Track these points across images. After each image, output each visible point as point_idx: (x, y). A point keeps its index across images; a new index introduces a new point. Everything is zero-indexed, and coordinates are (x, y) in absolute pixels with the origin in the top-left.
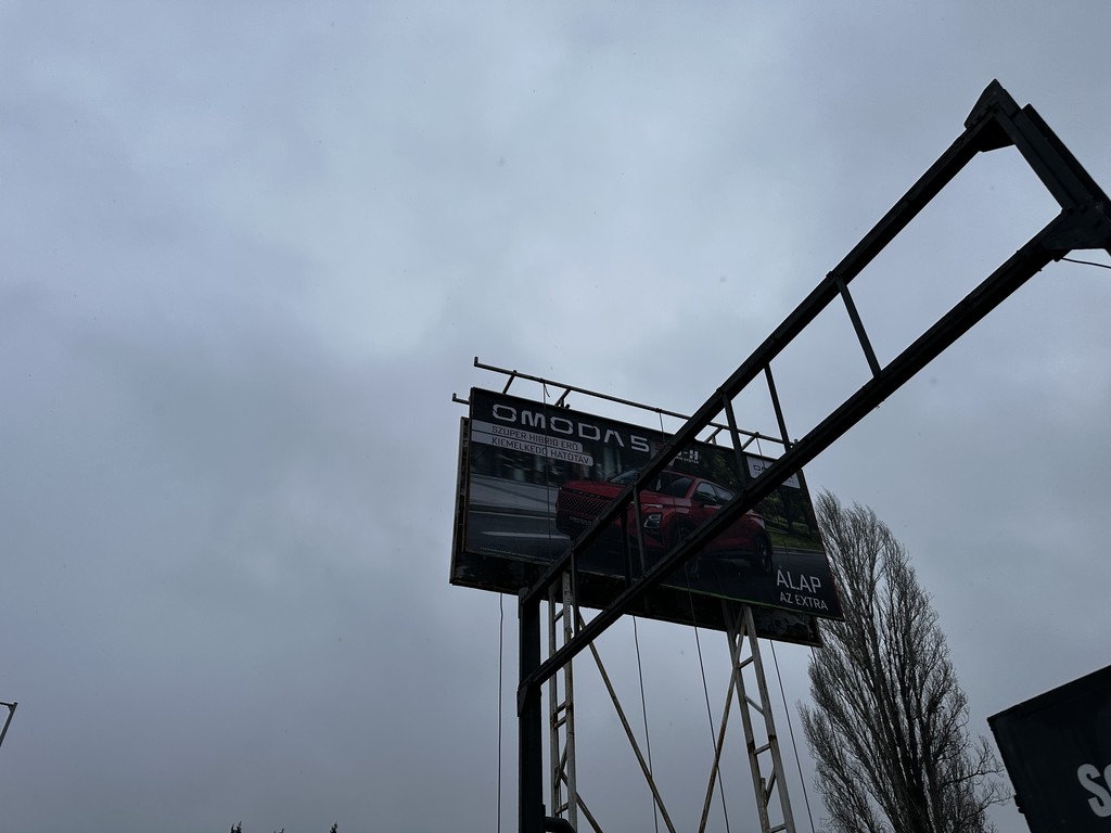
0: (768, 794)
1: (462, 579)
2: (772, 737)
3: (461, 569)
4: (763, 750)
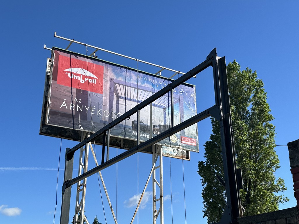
1: (45, 133)
2: (161, 196)
3: (44, 128)
4: (158, 200)
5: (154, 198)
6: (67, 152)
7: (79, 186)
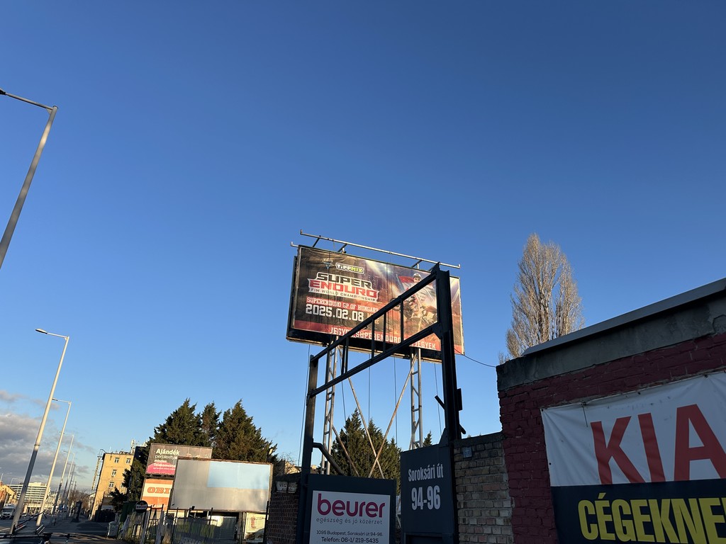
0: (416, 428)
1: (292, 338)
2: (420, 406)
3: (291, 332)
4: (416, 410)
5: (413, 407)
6: (311, 359)
7: (328, 394)
